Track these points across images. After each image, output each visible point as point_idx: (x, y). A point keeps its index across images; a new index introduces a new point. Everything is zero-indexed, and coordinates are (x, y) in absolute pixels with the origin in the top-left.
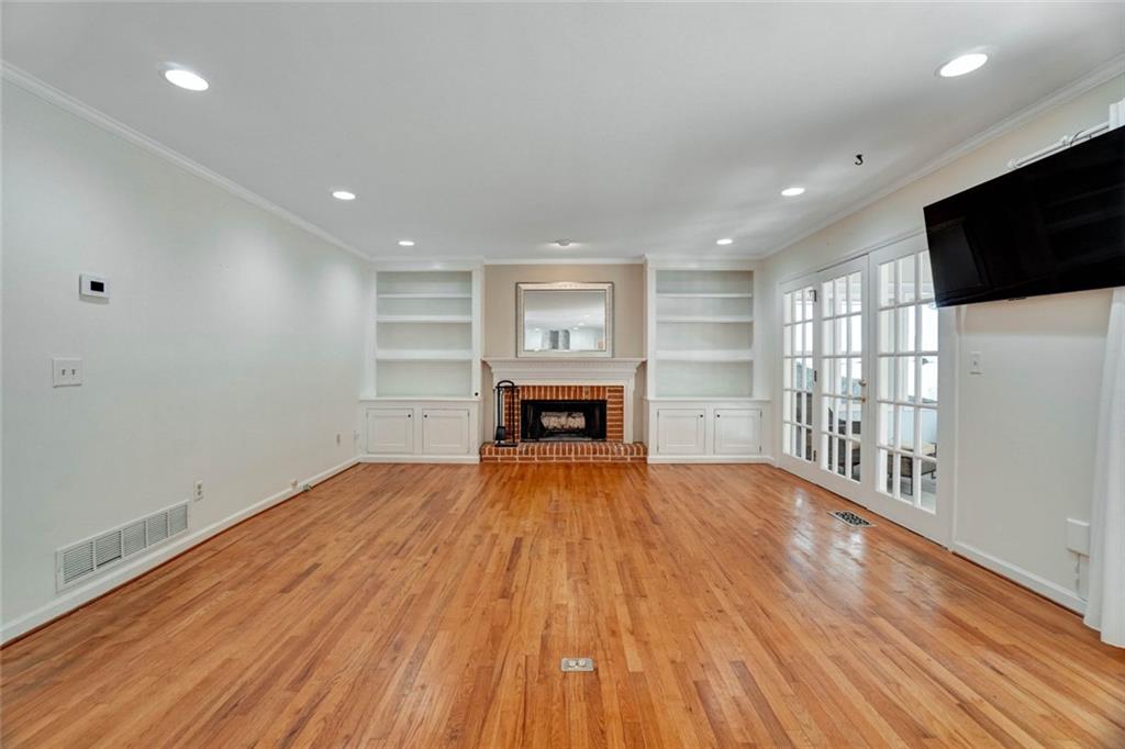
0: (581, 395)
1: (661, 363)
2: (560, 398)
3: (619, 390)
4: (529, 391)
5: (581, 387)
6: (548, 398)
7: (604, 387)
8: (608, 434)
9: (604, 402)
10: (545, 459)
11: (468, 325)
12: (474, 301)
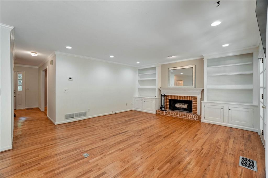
0: (184, 99)
1: (208, 90)
2: (178, 99)
3: (196, 98)
4: (170, 97)
5: (184, 96)
6: (175, 99)
7: (191, 97)
8: (193, 111)
9: (191, 101)
10: (171, 115)
11: (155, 80)
12: (156, 74)
